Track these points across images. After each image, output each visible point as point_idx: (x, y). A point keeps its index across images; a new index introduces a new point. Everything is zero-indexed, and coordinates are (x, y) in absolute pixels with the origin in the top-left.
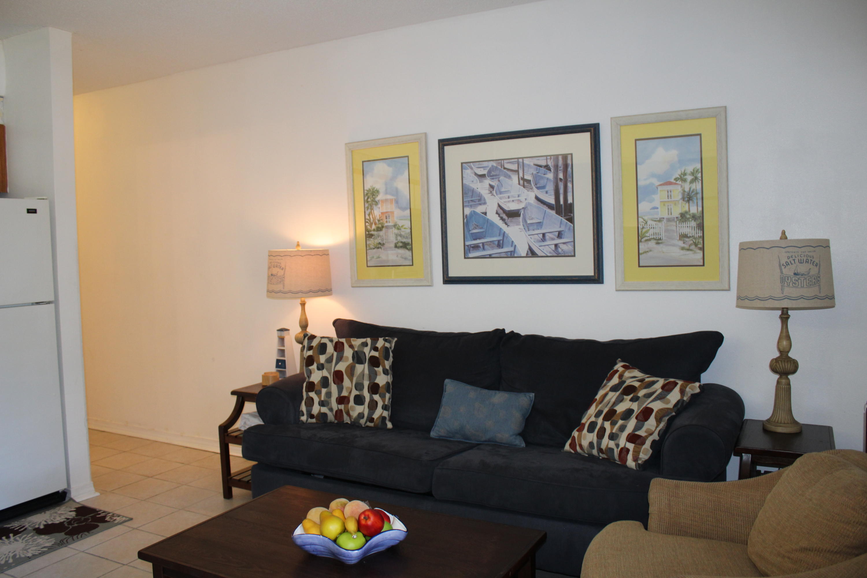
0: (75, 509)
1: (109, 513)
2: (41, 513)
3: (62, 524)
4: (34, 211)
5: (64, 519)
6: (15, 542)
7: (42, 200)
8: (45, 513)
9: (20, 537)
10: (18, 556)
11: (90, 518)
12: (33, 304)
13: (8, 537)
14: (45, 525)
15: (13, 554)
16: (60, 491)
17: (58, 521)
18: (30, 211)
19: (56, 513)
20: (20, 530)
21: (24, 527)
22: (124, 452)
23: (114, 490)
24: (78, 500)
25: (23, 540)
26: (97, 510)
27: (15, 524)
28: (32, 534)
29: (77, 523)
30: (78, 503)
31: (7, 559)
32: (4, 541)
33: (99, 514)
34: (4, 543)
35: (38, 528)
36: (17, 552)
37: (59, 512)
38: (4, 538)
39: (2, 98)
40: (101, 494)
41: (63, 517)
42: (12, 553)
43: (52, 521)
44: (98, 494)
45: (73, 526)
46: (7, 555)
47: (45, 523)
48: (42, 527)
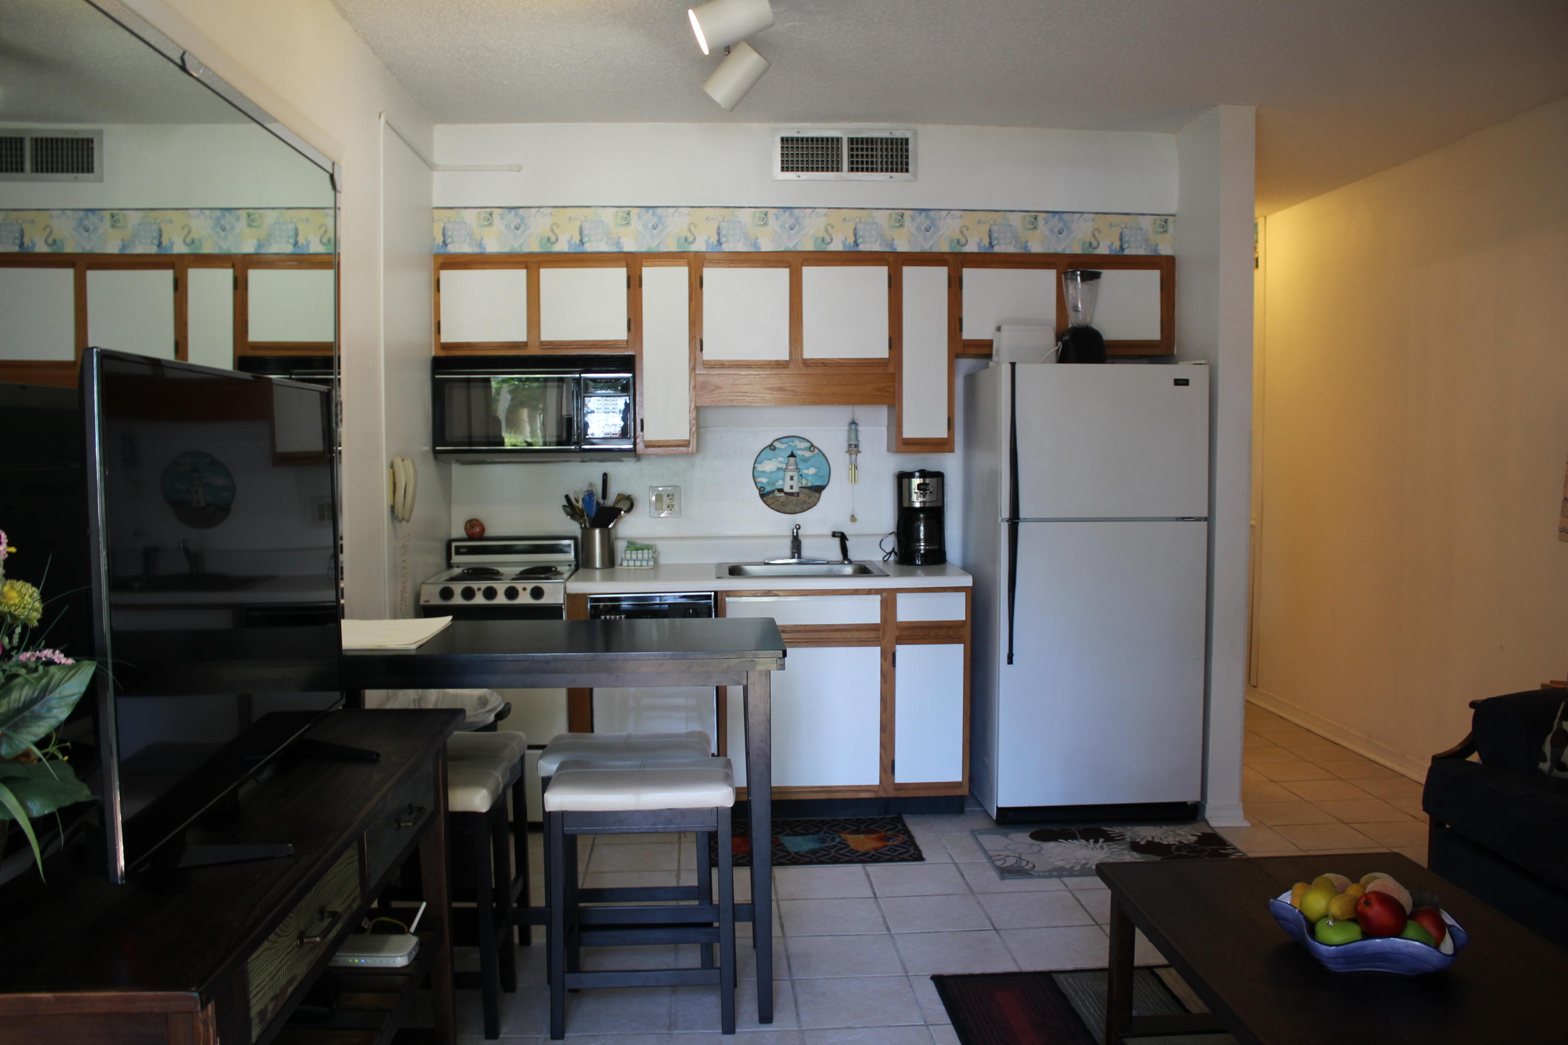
0: (1200, 834)
1: (1239, 852)
2: (1155, 826)
3: (1169, 846)
4: (1185, 382)
5: (1177, 841)
6: (1100, 850)
7: (1198, 366)
8: (1161, 827)
9: (1108, 846)
10: (1088, 866)
11: (1209, 850)
12: (1177, 519)
13: (1096, 841)
14: (1148, 842)
15: (1086, 862)
16: (1188, 803)
17: (1167, 841)
18: (1178, 382)
19: (1173, 831)
20: (1116, 838)
21: (1124, 835)
22: (1341, 779)
23: (1275, 826)
24: (1213, 823)
25: (1110, 849)
26: (1228, 844)
27: (1116, 830)
28: (1125, 846)
29: (1186, 852)
30: (1212, 828)
31: (1075, 865)
32: (1090, 844)
33: (1225, 849)
34: (1086, 846)
35: (1138, 843)
36: (1091, 862)
37: (1179, 832)
38: (1091, 841)
39: (1173, 217)
40: (1252, 826)
41: (1177, 839)
42: (1086, 860)
43: (1161, 839)
44: (1247, 824)
45: (1180, 853)
46: (1078, 860)
47: (1150, 839)
48: (1143, 842)
